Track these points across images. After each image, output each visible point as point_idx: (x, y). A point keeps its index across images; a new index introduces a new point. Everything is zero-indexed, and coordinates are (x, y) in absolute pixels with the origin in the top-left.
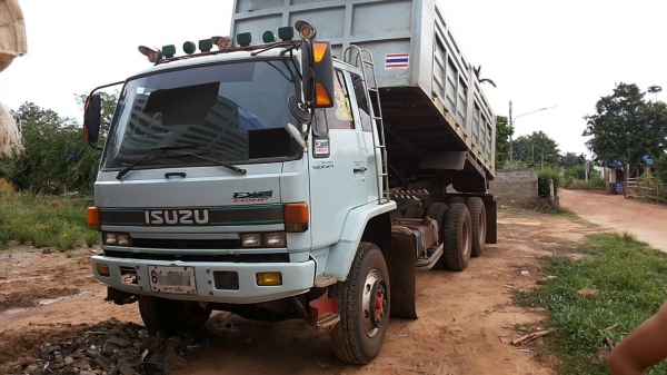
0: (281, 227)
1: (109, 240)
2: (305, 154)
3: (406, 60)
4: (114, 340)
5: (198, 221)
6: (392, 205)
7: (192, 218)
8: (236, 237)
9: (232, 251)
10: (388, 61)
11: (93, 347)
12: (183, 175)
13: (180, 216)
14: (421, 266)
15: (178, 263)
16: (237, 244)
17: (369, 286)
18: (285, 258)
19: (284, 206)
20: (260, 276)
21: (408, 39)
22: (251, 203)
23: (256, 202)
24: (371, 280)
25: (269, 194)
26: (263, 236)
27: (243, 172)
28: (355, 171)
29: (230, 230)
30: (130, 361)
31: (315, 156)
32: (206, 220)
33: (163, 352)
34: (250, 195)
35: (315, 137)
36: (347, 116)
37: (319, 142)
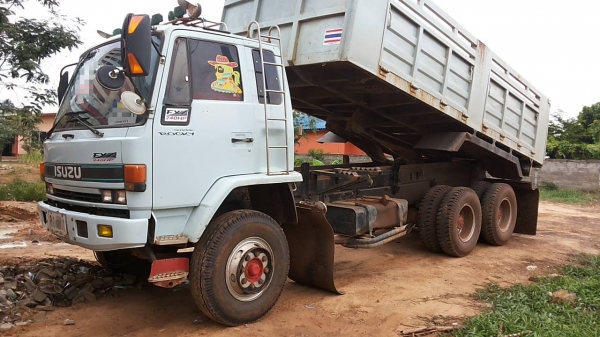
0: (121, 185)
2: (149, 122)
3: (339, 35)
4: (45, 271)
6: (297, 177)
7: (73, 174)
8: (97, 192)
9: (94, 204)
10: (327, 37)
11: (30, 274)
12: (72, 136)
13: (69, 171)
14: (362, 243)
15: (62, 211)
16: (99, 198)
17: (242, 251)
18: (125, 214)
19: (123, 165)
20: (100, 227)
21: (343, 14)
22: (104, 162)
24: (246, 246)
25: (113, 155)
26: (114, 193)
27: (102, 135)
28: (234, 141)
29: (93, 186)
30: (47, 288)
31: (163, 123)
34: (103, 156)
35: (166, 105)
36: (231, 88)
37: (173, 110)
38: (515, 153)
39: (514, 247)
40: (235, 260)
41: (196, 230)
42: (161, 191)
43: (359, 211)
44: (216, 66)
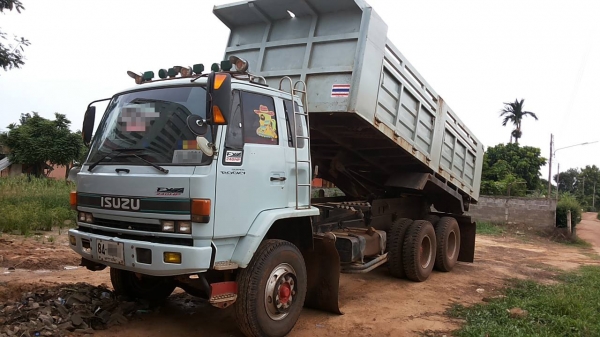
0: (188, 217)
1: (82, 218)
2: (214, 162)
3: (347, 90)
4: (76, 296)
5: (133, 208)
6: (315, 211)
7: (129, 205)
8: (158, 222)
9: (153, 233)
10: (334, 90)
11: (59, 299)
12: (127, 171)
13: (122, 202)
14: (356, 269)
15: (116, 239)
16: (159, 228)
17: (276, 276)
18: (189, 242)
19: (191, 200)
20: (166, 254)
21: (350, 73)
23: (172, 196)
24: (279, 272)
25: (181, 190)
26: (177, 224)
27: (167, 172)
28: (272, 179)
29: (153, 217)
30: (82, 313)
31: (224, 163)
32: (138, 207)
33: (112, 310)
34: (168, 190)
35: (227, 148)
36: (270, 134)
37: (231, 152)
38: (461, 192)
39: (458, 273)
40: (271, 284)
41: (245, 258)
42: (221, 223)
43: (354, 241)
44: (260, 114)
